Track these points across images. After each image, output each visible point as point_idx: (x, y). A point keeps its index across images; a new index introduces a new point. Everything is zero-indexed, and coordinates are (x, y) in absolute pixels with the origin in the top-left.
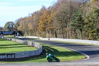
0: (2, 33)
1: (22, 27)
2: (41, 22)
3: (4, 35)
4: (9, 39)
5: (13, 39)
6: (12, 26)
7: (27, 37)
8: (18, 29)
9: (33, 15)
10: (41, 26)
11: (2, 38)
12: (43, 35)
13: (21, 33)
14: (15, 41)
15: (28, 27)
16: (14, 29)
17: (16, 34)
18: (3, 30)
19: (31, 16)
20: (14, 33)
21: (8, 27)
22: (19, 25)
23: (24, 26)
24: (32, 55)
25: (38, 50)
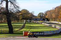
0: (36, 19)
1: (49, 16)
2: (60, 13)
3: (37, 20)
5: (43, 23)
6: (43, 15)
7: (51, 22)
8: (46, 17)
9: (55, 9)
10: (60, 15)
11: (36, 22)
13: (48, 20)
14: (44, 24)
15: (52, 16)
16: (44, 17)
17: (45, 20)
18: (37, 18)
19: (54, 9)
20: (44, 20)
21: (40, 16)
22: (47, 15)
23: (50, 16)
24: (55, 33)
25: (58, 30)
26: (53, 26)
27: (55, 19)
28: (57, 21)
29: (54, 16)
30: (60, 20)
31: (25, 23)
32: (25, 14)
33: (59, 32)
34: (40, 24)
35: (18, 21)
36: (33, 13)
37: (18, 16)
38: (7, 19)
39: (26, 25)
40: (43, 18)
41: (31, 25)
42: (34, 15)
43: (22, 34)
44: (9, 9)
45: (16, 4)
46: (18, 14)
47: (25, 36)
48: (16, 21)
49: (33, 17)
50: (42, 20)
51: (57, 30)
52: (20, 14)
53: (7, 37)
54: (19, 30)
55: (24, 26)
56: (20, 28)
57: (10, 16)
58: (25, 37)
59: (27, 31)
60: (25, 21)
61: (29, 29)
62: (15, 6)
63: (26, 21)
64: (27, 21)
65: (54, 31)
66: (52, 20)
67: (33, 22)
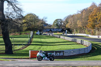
0: (51, 30)
1: (71, 24)
2: (90, 19)
3: (52, 32)
4: (58, 36)
6: (61, 23)
7: (76, 34)
8: (67, 26)
9: (82, 12)
10: (90, 23)
11: (51, 35)
12: (92, 33)
13: (70, 31)
14: (63, 38)
15: (77, 24)
16: (63, 26)
17: (65, 31)
18: (51, 27)
19: (80, 13)
20: (63, 31)
21: (57, 25)
22: (67, 22)
23: (73, 24)
24: (81, 52)
25: (87, 48)
26: (79, 41)
27: (81, 30)
28: (85, 33)
29: (79, 24)
30: (89, 31)
31: (33, 37)
32: (32, 21)
33: (89, 51)
34: (57, 37)
35: (21, 34)
36: (45, 20)
37: (20, 25)
38: (3, 29)
39: (34, 40)
40: (62, 28)
41: (43, 40)
42: (46, 23)
43: (28, 55)
44: (5, 13)
45: (17, 5)
46: (20, 21)
47: (32, 58)
48: (17, 33)
49: (45, 27)
50: (59, 32)
51: (85, 47)
52: (24, 21)
53: (3, 60)
54: (23, 48)
55: (31, 42)
56: (24, 45)
57: (7, 26)
58: (32, 60)
59: (36, 50)
60: (32, 32)
61: (39, 47)
62: (16, 8)
63: (34, 34)
64: (36, 32)
65: (79, 50)
66: (77, 31)
67: (45, 34)
